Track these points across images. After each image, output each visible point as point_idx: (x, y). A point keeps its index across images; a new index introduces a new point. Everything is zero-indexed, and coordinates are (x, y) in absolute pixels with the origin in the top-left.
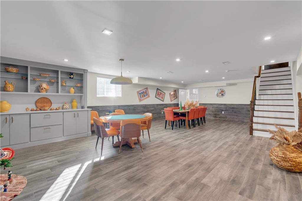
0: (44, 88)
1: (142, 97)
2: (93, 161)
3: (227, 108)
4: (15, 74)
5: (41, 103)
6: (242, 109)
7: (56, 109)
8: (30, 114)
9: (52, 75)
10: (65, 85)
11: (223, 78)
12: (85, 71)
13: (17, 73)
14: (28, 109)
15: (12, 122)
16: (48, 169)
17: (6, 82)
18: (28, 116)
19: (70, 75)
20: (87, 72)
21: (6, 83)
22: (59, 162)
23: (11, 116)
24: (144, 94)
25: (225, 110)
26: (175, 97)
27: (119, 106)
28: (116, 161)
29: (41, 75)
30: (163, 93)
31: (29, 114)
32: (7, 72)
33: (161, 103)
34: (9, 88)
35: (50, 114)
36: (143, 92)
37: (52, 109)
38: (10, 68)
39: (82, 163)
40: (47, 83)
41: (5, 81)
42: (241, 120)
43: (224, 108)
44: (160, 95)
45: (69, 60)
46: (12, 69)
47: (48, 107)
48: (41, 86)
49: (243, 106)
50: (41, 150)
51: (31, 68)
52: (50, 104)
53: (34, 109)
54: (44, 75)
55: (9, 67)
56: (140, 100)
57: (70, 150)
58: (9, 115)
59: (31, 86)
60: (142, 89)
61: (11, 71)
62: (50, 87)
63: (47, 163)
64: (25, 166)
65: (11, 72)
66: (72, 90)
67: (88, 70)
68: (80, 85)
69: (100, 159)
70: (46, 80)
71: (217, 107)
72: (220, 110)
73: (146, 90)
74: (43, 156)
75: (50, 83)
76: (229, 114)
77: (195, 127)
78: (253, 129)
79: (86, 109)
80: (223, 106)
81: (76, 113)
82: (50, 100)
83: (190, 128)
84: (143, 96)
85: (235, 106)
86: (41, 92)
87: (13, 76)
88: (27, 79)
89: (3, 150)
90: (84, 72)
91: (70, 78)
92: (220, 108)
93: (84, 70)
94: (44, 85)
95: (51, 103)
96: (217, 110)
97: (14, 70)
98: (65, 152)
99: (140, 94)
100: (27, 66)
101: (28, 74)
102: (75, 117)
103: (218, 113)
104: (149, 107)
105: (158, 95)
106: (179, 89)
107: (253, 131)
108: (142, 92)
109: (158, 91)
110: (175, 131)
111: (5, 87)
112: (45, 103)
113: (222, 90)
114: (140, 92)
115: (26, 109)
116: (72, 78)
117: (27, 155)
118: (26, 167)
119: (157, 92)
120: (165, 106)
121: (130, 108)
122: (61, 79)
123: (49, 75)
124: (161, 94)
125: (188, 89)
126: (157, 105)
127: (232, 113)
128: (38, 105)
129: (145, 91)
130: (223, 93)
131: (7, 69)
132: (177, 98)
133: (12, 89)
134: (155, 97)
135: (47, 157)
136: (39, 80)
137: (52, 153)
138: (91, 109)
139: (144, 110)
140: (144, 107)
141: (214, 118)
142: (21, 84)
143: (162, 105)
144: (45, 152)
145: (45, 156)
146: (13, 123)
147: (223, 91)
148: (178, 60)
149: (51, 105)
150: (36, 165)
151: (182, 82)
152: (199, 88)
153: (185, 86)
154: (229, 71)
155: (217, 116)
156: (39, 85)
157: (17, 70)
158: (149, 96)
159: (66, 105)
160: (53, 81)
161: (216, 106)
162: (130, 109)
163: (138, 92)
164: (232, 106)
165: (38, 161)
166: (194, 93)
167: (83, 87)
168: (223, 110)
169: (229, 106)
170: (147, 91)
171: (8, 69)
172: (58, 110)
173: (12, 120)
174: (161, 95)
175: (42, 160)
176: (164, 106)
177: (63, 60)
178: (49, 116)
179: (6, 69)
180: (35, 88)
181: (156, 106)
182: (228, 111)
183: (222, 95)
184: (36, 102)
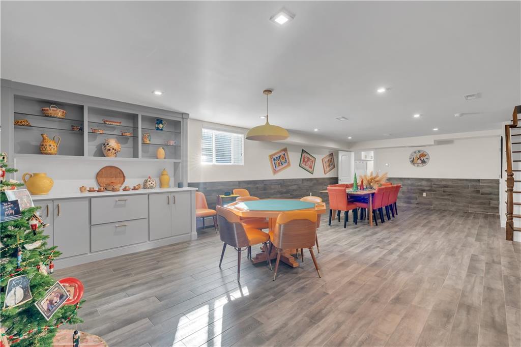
0: (113, 149)
1: (277, 165)
2: (229, 297)
3: (433, 186)
4: (59, 121)
5: (105, 177)
6: (465, 187)
7: (134, 189)
8: (90, 198)
9: (125, 123)
10: (148, 142)
11: (436, 129)
12: (184, 116)
13: (63, 119)
14: (84, 188)
15: (58, 215)
16: (144, 318)
17: (45, 136)
18: (86, 203)
19: (157, 123)
20: (187, 119)
21: (44, 139)
22: (160, 299)
23: (56, 203)
24: (280, 160)
25: (428, 191)
26: (332, 167)
27: (240, 182)
28: (278, 300)
29: (107, 123)
30: (313, 159)
31: (87, 199)
32: (46, 116)
33: (309, 176)
34: (50, 147)
35: (125, 198)
36: (280, 156)
37: (128, 188)
38: (52, 109)
39: (209, 304)
40: (116, 138)
41: (42, 135)
42: (461, 208)
43: (426, 187)
44: (307, 161)
45: (163, 93)
46: (55, 111)
47: (120, 185)
48: (108, 144)
49: (465, 183)
50: (114, 270)
51: (90, 109)
52: (122, 179)
53: (94, 188)
54: (111, 123)
55: (49, 107)
56: (275, 172)
57: (171, 270)
58: (53, 200)
59: (89, 145)
60: (277, 151)
61: (53, 115)
62: (123, 146)
63: (137, 301)
64: (93, 309)
65: (53, 117)
66: (161, 152)
67: (189, 114)
68: (174, 142)
69: (242, 295)
70: (116, 132)
71: (412, 185)
72: (419, 189)
73: (284, 152)
74: (123, 285)
75: (122, 138)
76: (437, 197)
77: (384, 222)
78: (514, 229)
79: (186, 188)
80: (424, 183)
81: (171, 196)
82: (121, 170)
83: (377, 225)
84: (279, 163)
85: (450, 183)
86: (108, 156)
87: (55, 125)
88: (82, 129)
89: (62, 282)
90: (183, 118)
91: (158, 129)
92: (418, 185)
93: (183, 114)
94: (113, 143)
95: (124, 177)
96: (411, 190)
97: (59, 113)
98: (163, 276)
99: (274, 159)
100: (82, 105)
101: (83, 121)
102: (168, 204)
103: (414, 195)
104: (289, 183)
105: (303, 161)
106: (340, 152)
107: (515, 232)
108: (277, 155)
109: (303, 155)
110: (351, 231)
111: (43, 145)
112: (113, 177)
113: (422, 153)
114: (275, 157)
115: (81, 189)
116: (160, 130)
117: (90, 281)
118: (96, 311)
119: (303, 157)
120: (315, 182)
121: (257, 186)
122: (142, 131)
123: (120, 123)
124: (309, 159)
125: (353, 151)
126: (303, 180)
127: (442, 195)
128: (100, 180)
129: (283, 155)
130: (425, 158)
131: (45, 110)
132: (334, 167)
133: (55, 150)
134: (300, 166)
135: (132, 287)
136: (104, 132)
137: (139, 276)
138: (197, 189)
139: (281, 190)
140: (280, 184)
141: (405, 205)
142: (71, 140)
143: (311, 180)
144: (124, 276)
145: (126, 284)
146: (59, 217)
147: (425, 155)
148: (381, 90)
149: (124, 181)
150: (117, 307)
151: (350, 138)
152: (376, 149)
153: (350, 145)
154: (462, 115)
155: (412, 201)
156: (103, 142)
157: (63, 112)
158: (289, 165)
159: (151, 182)
160: (128, 134)
161: (409, 182)
162: (257, 188)
163: (271, 156)
164: (444, 183)
165: (117, 296)
166: (363, 158)
167: (180, 146)
168: (424, 191)
169: (437, 183)
170: (286, 154)
171: (47, 110)
172: (137, 189)
173: (56, 210)
174: (309, 163)
175: (123, 294)
176: (313, 182)
177: (153, 92)
178: (123, 203)
179: (43, 110)
180: (94, 149)
181: (300, 183)
182: (435, 191)
183: (423, 162)
184: (98, 175)
